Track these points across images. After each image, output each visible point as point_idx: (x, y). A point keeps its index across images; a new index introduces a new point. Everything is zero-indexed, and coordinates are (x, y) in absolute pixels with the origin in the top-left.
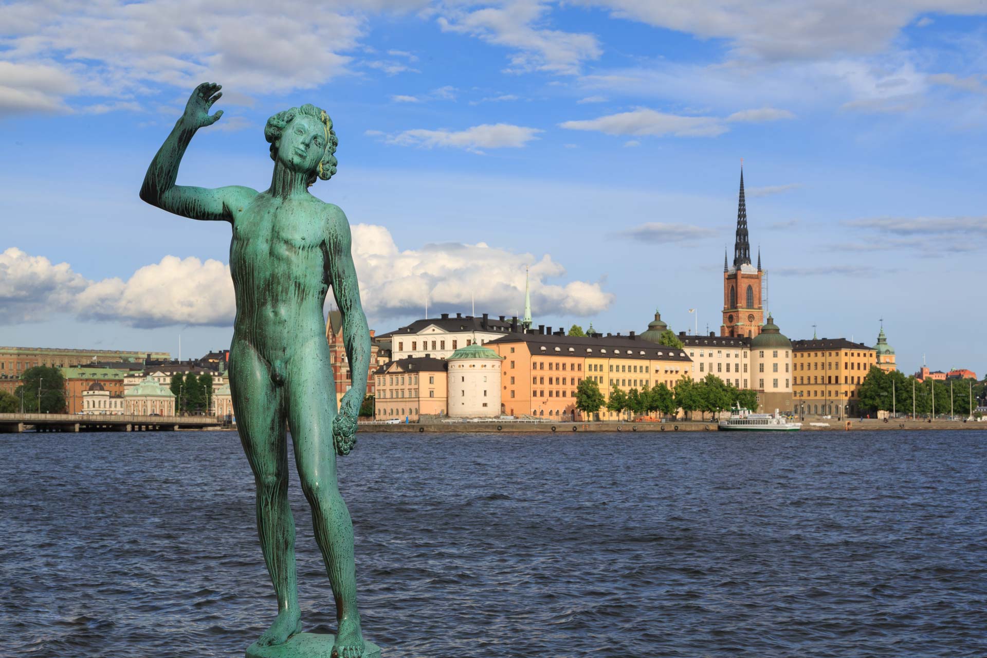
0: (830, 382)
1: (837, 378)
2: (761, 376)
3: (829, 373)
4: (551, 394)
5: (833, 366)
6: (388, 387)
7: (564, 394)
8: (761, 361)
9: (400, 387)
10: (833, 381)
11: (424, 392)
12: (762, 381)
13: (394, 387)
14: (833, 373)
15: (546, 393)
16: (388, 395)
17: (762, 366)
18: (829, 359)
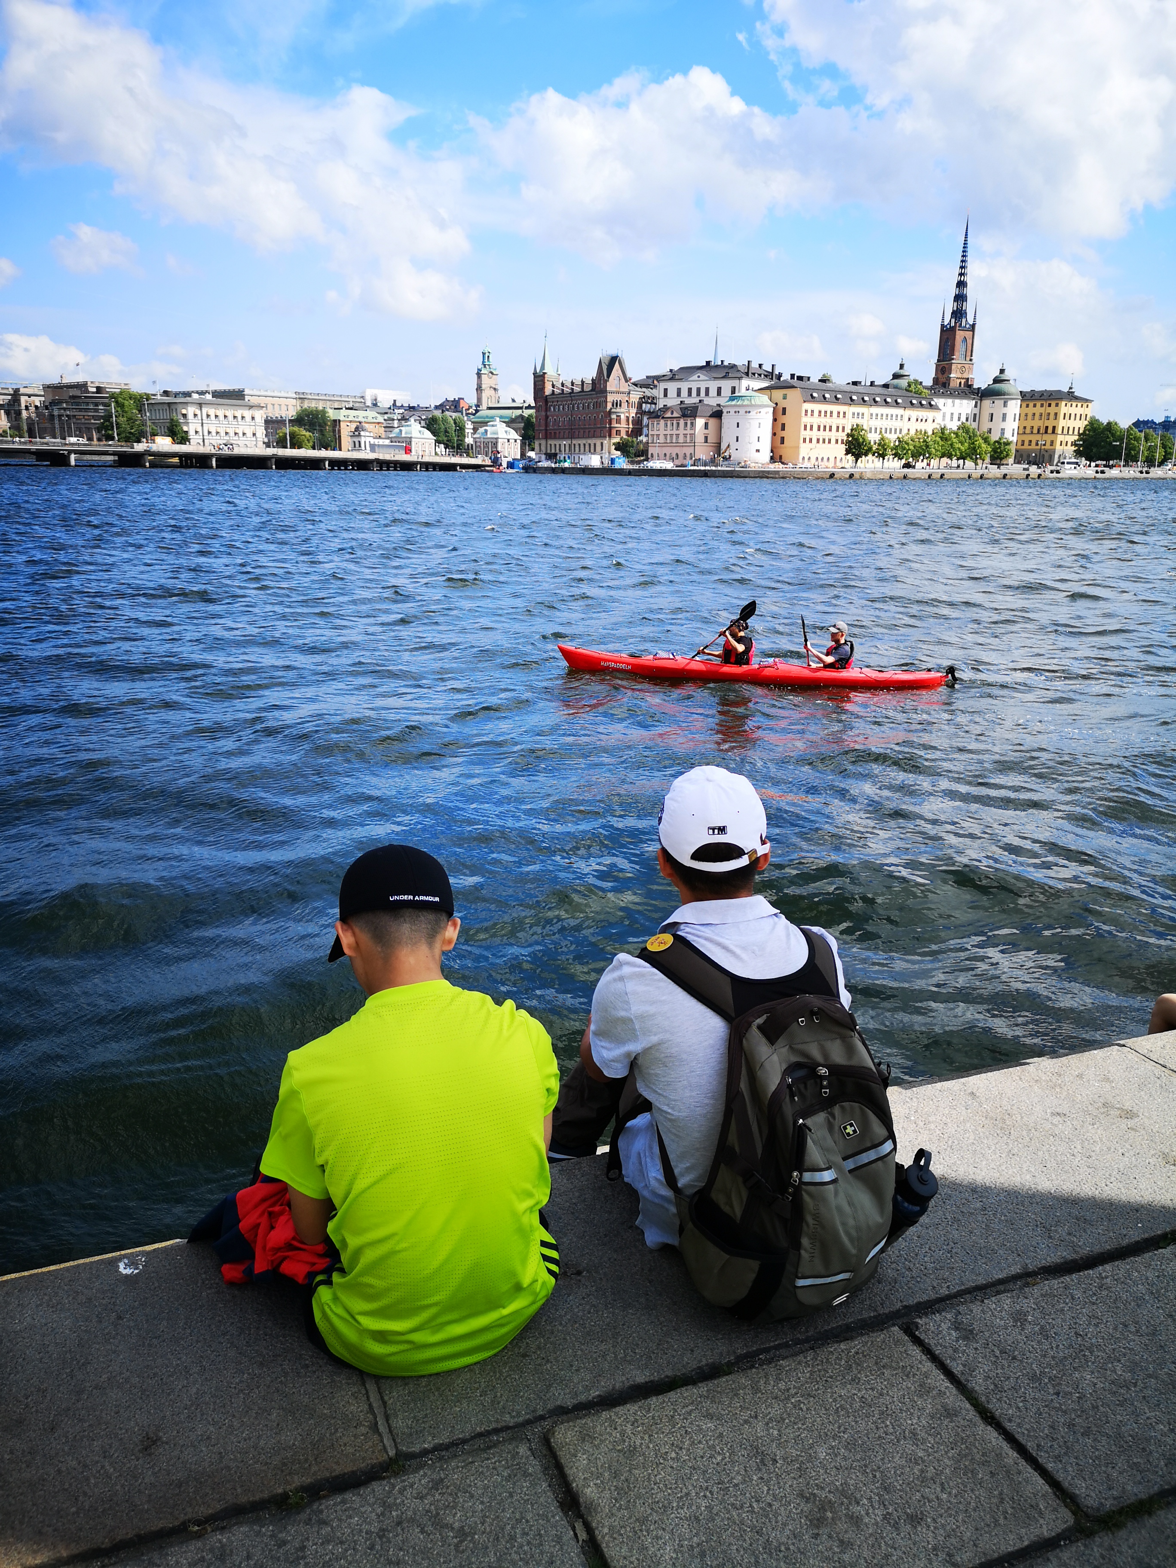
0: (1046, 432)
1: (1054, 428)
2: (989, 424)
3: (1047, 423)
4: (818, 440)
5: (1052, 416)
6: (662, 432)
7: (830, 442)
8: (991, 410)
9: (675, 432)
10: (1050, 430)
11: (700, 439)
12: (989, 429)
13: (669, 432)
14: (1050, 424)
15: (815, 441)
16: (662, 439)
17: (991, 415)
18: (1049, 410)
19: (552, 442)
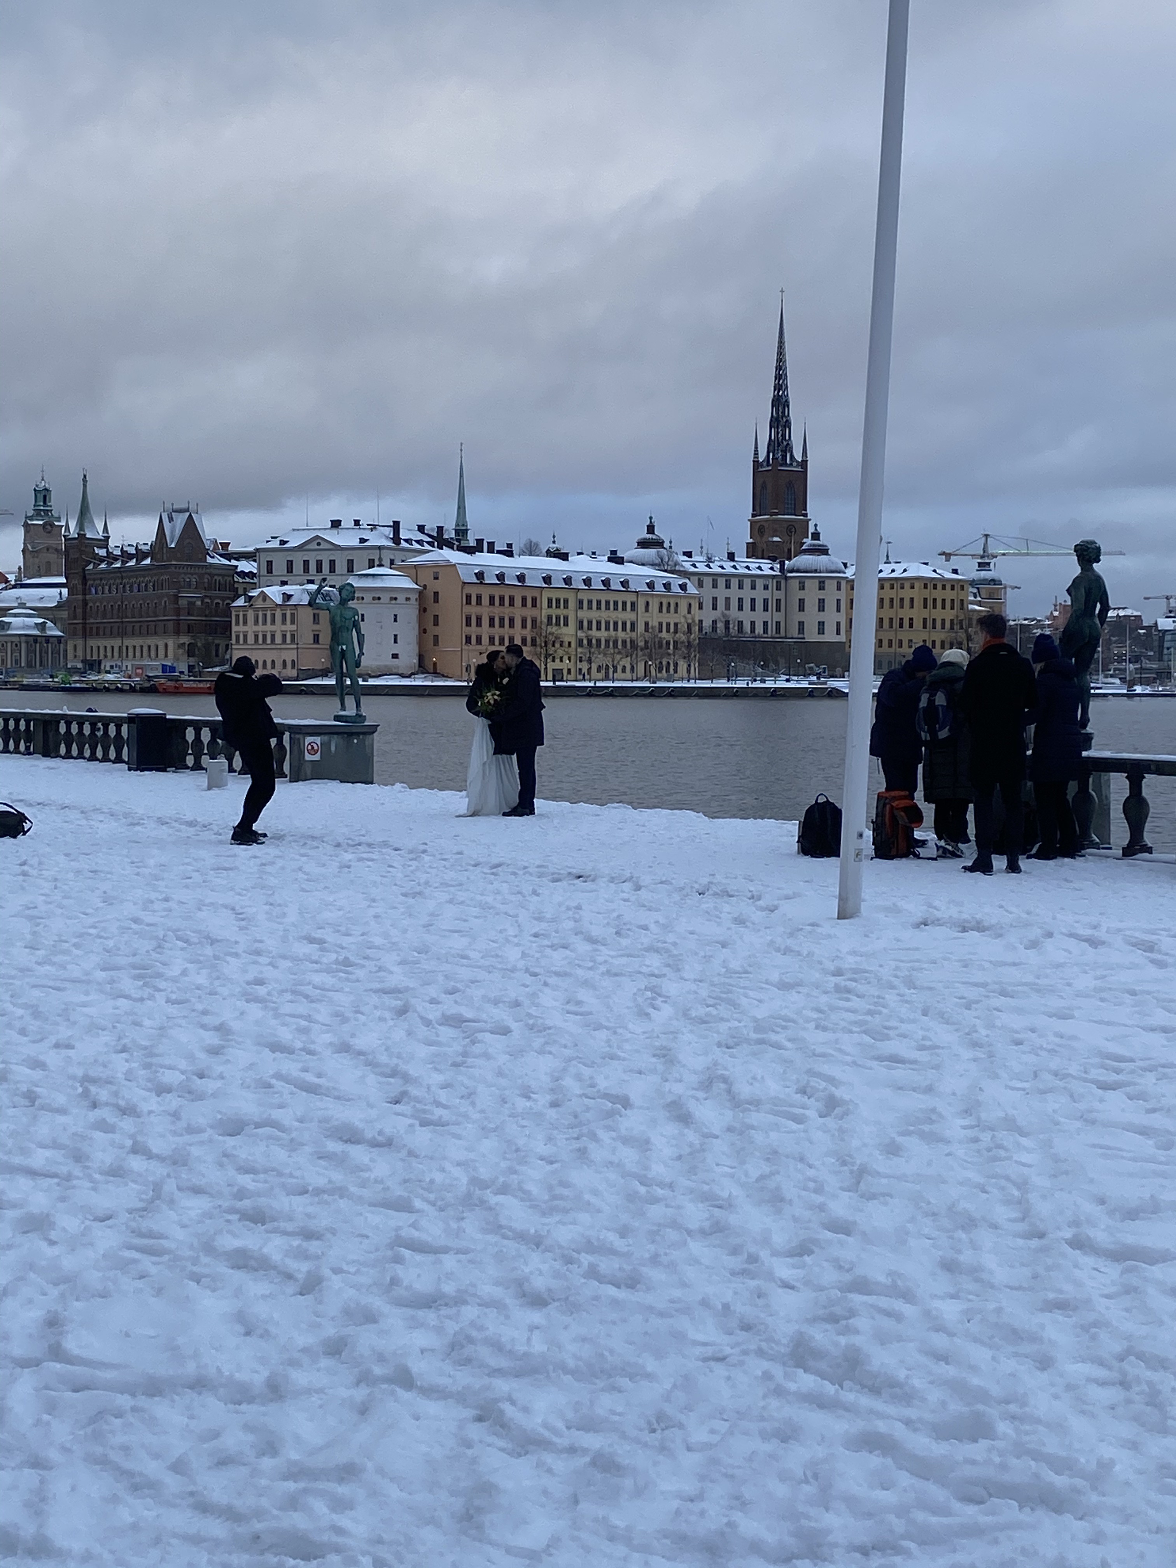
0: (901, 626)
1: (911, 620)
2: (801, 617)
3: (901, 614)
5: (907, 602)
6: (250, 628)
8: (801, 594)
9: (269, 627)
10: (906, 623)
11: (305, 637)
12: (801, 624)
13: (260, 628)
14: (906, 613)
15: (485, 640)
16: (251, 639)
17: (802, 602)
18: (901, 593)
19: (92, 642)
